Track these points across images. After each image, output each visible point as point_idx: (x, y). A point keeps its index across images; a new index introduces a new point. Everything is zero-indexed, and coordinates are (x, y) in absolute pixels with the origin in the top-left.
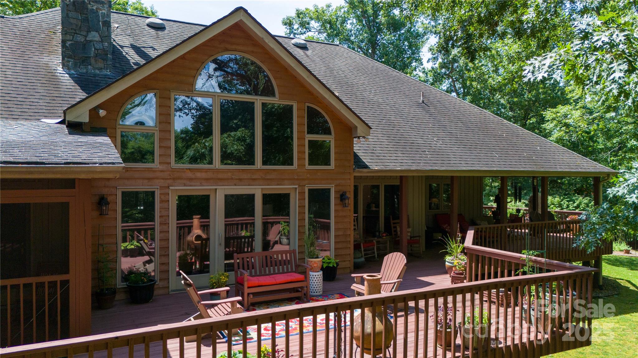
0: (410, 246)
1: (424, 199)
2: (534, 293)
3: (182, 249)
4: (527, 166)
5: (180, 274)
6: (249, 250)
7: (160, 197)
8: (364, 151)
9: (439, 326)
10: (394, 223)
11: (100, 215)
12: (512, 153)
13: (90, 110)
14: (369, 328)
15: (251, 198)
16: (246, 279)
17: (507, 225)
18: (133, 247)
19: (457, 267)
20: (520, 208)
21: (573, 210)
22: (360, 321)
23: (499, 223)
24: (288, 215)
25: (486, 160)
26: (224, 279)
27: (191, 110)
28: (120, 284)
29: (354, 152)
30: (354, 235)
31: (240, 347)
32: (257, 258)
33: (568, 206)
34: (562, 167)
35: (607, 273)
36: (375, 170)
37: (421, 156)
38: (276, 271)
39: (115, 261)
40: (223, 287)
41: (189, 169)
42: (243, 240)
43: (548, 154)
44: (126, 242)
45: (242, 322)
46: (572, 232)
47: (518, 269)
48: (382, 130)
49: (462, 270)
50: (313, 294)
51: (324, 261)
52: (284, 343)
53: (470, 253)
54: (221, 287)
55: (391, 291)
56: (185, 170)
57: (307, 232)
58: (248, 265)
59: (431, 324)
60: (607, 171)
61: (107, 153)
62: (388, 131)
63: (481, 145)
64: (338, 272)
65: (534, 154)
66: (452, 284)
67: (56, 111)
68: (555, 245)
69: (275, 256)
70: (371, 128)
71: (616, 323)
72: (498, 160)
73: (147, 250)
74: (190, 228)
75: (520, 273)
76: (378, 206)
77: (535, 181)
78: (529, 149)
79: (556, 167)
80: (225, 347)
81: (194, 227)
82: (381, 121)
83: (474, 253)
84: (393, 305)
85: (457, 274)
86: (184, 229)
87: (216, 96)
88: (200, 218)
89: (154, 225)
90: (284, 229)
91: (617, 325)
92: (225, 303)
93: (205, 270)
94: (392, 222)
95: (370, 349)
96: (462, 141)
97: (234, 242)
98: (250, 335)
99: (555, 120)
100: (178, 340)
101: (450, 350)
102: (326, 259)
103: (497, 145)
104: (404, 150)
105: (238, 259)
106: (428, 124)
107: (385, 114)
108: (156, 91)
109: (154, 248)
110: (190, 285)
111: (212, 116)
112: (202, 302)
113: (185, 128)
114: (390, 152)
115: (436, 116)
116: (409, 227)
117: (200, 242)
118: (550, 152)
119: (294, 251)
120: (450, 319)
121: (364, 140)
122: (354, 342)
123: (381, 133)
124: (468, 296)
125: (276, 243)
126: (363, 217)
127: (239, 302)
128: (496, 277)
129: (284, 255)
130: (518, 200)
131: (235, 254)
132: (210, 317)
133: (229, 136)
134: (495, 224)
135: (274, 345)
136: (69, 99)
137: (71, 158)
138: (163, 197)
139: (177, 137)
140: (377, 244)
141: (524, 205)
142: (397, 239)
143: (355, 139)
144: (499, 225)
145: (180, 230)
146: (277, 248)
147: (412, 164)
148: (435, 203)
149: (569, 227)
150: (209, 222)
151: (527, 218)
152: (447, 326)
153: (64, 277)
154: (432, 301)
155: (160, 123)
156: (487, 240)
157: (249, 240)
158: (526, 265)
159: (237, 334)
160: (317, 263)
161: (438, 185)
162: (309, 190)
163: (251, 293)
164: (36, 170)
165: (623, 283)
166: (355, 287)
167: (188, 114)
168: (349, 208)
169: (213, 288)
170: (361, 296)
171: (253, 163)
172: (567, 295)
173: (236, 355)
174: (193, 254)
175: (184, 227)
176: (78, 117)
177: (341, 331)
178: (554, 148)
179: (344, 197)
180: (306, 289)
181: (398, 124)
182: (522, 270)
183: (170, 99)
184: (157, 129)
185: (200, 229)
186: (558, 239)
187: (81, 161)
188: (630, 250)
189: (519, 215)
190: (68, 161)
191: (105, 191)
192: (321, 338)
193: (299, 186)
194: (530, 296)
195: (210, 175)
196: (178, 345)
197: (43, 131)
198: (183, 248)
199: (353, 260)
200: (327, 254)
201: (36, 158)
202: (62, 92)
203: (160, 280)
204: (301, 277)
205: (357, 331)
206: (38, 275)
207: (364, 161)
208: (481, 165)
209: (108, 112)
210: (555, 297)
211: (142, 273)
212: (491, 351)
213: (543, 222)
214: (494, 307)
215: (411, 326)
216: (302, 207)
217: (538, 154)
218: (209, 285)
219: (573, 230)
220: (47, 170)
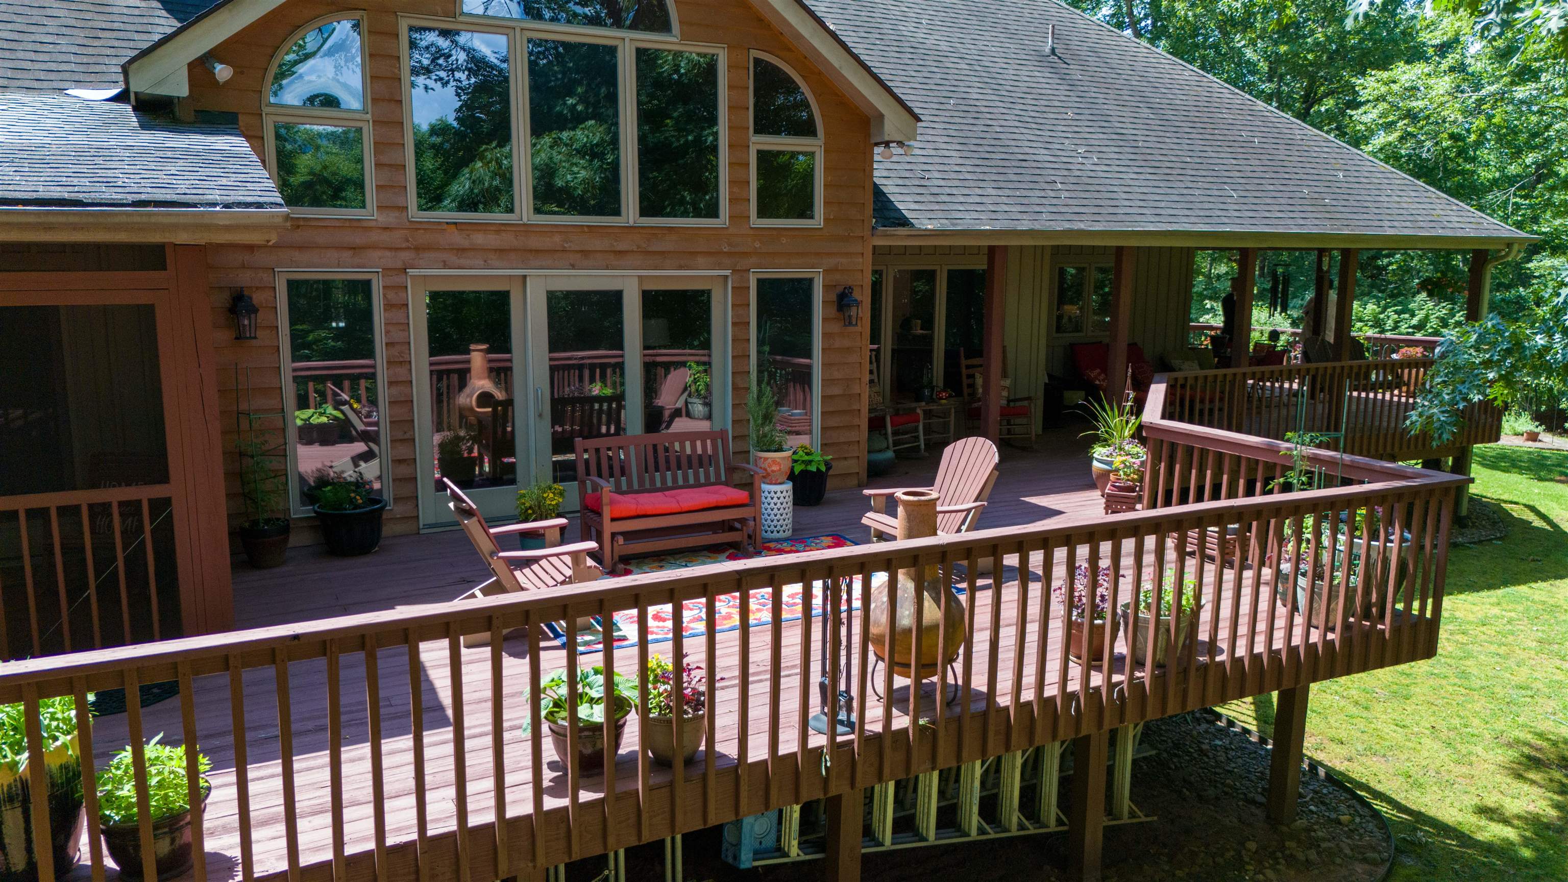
0: (1005, 422)
1: (1045, 305)
2: (1309, 536)
3: (445, 426)
4: (1308, 222)
5: (445, 487)
6: (612, 430)
7: (384, 295)
8: (900, 182)
9: (1075, 613)
10: (968, 367)
11: (236, 338)
12: (1272, 188)
13: (190, 65)
14: (906, 617)
15: (614, 299)
16: (605, 500)
17: (1249, 370)
18: (324, 419)
19: (1121, 473)
20: (1279, 329)
21: (1408, 334)
22: (885, 599)
23: (1228, 366)
24: (706, 345)
25: (1207, 206)
26: (552, 499)
27: (453, 71)
28: (298, 510)
29: (875, 184)
30: (870, 396)
31: (598, 659)
32: (632, 449)
33: (1396, 327)
34: (1396, 224)
35: (1481, 487)
36: (926, 230)
37: (1042, 194)
38: (681, 482)
39: (282, 453)
40: (552, 518)
41: (456, 223)
42: (597, 406)
43: (1363, 192)
44: (308, 407)
45: (601, 602)
46: (1404, 389)
47: (1273, 478)
48: (948, 126)
49: (1133, 480)
50: (769, 535)
51: (795, 457)
52: (704, 648)
53: (1155, 440)
54: (546, 519)
55: (959, 530)
56: (445, 226)
57: (754, 388)
58: (611, 467)
59: (1058, 608)
60: (1506, 234)
61: (241, 177)
62: (963, 127)
63: (1197, 166)
64: (830, 484)
65: (1327, 190)
66: (1107, 513)
67: (104, 68)
68: (1361, 420)
69: (677, 446)
70: (919, 120)
71: (1492, 605)
72: (1236, 207)
73: (361, 427)
74: (463, 375)
75: (1276, 489)
76: (928, 323)
77: (1326, 260)
78: (1316, 177)
79: (1380, 224)
80: (561, 658)
81: (473, 372)
82: (943, 100)
83: (1166, 438)
84: (965, 563)
85: (1120, 489)
86: (448, 378)
87: (518, 31)
88: (488, 351)
89: (374, 367)
90: (695, 381)
91: (1496, 611)
92: (557, 555)
93: (505, 477)
94: (964, 362)
95: (908, 666)
96: (1149, 157)
97: (573, 411)
98: (620, 630)
99: (1384, 100)
100: (445, 643)
101: (1099, 669)
102: (801, 453)
103: (1238, 168)
104: (1001, 178)
105: (586, 451)
106: (1063, 110)
107: (956, 83)
108: (358, 14)
109: (376, 424)
110: (469, 513)
111: (508, 87)
112: (501, 554)
113: (441, 120)
114: (966, 184)
115: (1086, 89)
116: (1005, 375)
117: (490, 409)
118: (1368, 186)
119: (723, 434)
120: (1102, 596)
121: (901, 151)
122: (871, 648)
123: (945, 133)
124: (1150, 541)
125: (677, 413)
126: (893, 350)
127: (591, 554)
128: (1216, 496)
129: (699, 443)
130: (1279, 309)
131: (578, 440)
132: (523, 589)
133: (556, 143)
134: (1217, 368)
135: (679, 654)
136: (136, 36)
137: (149, 190)
138: (391, 295)
139: (419, 146)
140: (925, 419)
141: (1289, 321)
142: (976, 405)
143: (877, 150)
144: (1230, 371)
145: (440, 379)
146: (681, 425)
147: (1019, 216)
148: (1070, 318)
149: (1399, 377)
150: (510, 360)
151: (1297, 353)
152: (1096, 612)
153: (158, 491)
154: (1060, 554)
155: (374, 100)
156: (1198, 406)
157: (610, 407)
158: (1291, 468)
159: (589, 628)
160: (779, 464)
161: (1080, 270)
162: (760, 282)
163: (622, 534)
164: (62, 219)
165: (1518, 512)
166: (873, 519)
167: (448, 82)
168: (859, 329)
169: (526, 521)
170: (886, 540)
171: (617, 212)
172: (1387, 540)
173: (587, 677)
174: (475, 439)
175: (449, 372)
176: (159, 83)
177: (841, 623)
178: (1379, 175)
179: (845, 301)
180: (752, 523)
181: (987, 110)
182: (1282, 480)
183: (398, 35)
184: (369, 116)
185: (489, 377)
186: (1370, 406)
187: (175, 198)
188: (1538, 434)
189: (1275, 346)
190: (143, 197)
191: (244, 279)
192: (792, 639)
193: (734, 271)
194: (1299, 542)
195: (508, 240)
196: (447, 653)
197: (73, 119)
198: (449, 423)
199: (865, 457)
200: (804, 440)
201: (59, 189)
202: (115, 18)
203: (396, 500)
204: (739, 495)
205: (878, 624)
206: (93, 485)
207: (900, 206)
208: (1193, 220)
209: (239, 71)
210: (1360, 544)
211: (350, 483)
212: (1197, 670)
213: (1337, 364)
214: (1210, 570)
215: (1009, 612)
216: (741, 324)
217: (1338, 191)
218: (516, 513)
219: (1408, 385)
220: (91, 220)
